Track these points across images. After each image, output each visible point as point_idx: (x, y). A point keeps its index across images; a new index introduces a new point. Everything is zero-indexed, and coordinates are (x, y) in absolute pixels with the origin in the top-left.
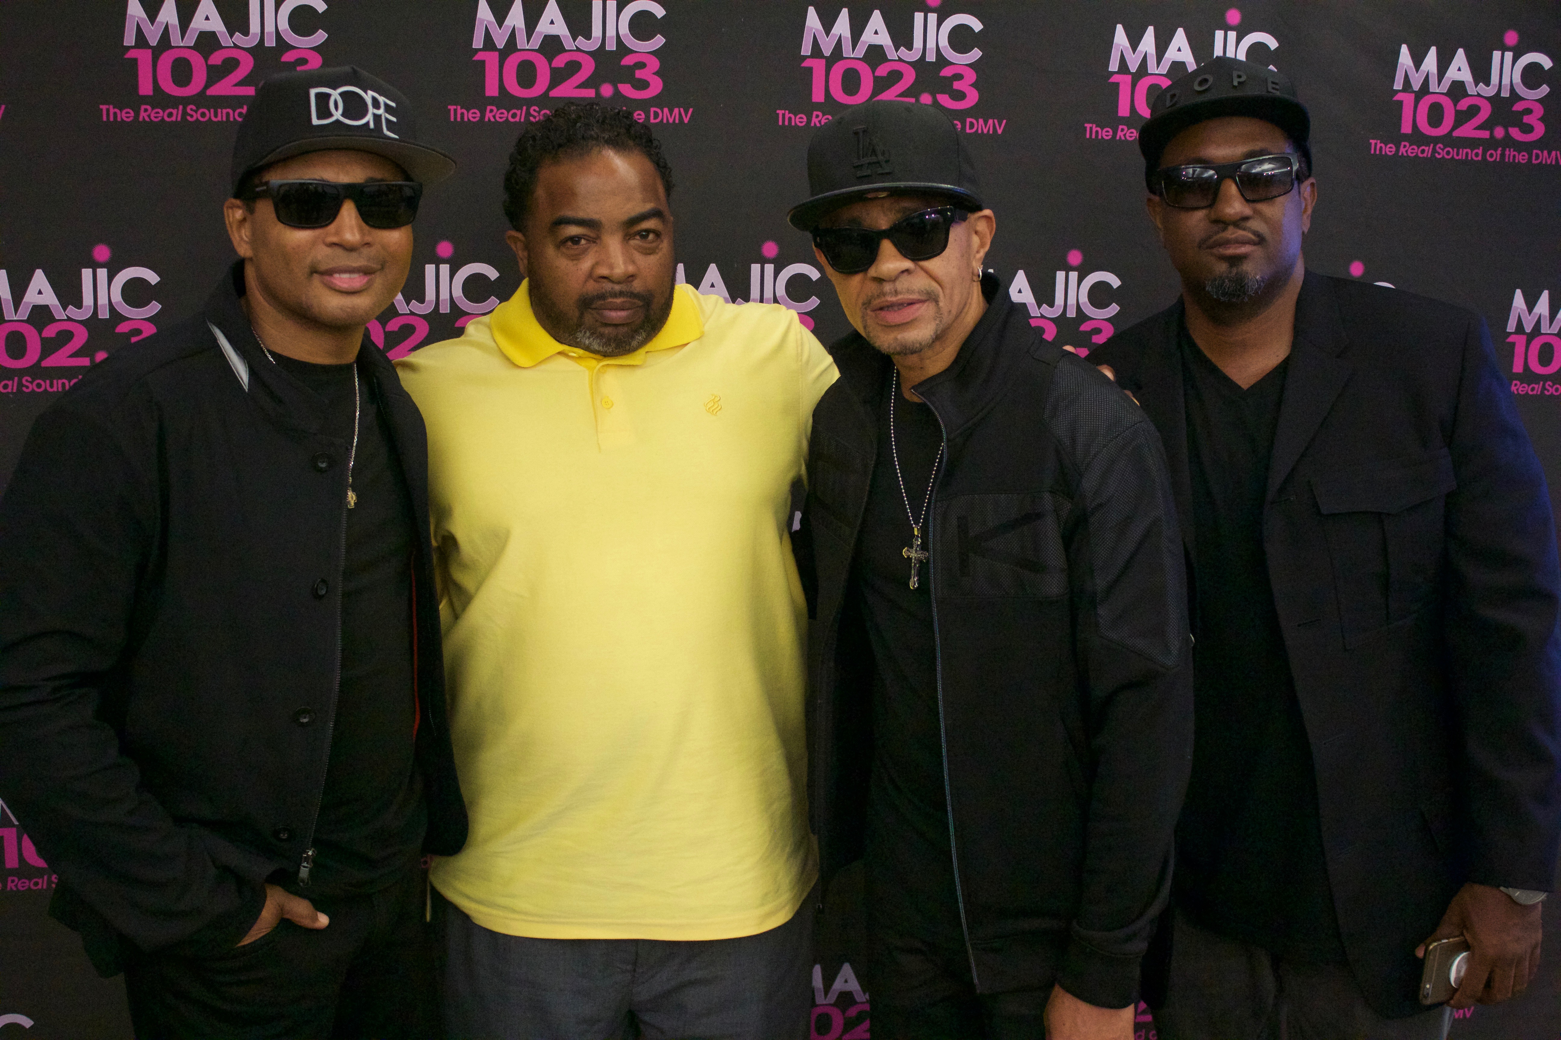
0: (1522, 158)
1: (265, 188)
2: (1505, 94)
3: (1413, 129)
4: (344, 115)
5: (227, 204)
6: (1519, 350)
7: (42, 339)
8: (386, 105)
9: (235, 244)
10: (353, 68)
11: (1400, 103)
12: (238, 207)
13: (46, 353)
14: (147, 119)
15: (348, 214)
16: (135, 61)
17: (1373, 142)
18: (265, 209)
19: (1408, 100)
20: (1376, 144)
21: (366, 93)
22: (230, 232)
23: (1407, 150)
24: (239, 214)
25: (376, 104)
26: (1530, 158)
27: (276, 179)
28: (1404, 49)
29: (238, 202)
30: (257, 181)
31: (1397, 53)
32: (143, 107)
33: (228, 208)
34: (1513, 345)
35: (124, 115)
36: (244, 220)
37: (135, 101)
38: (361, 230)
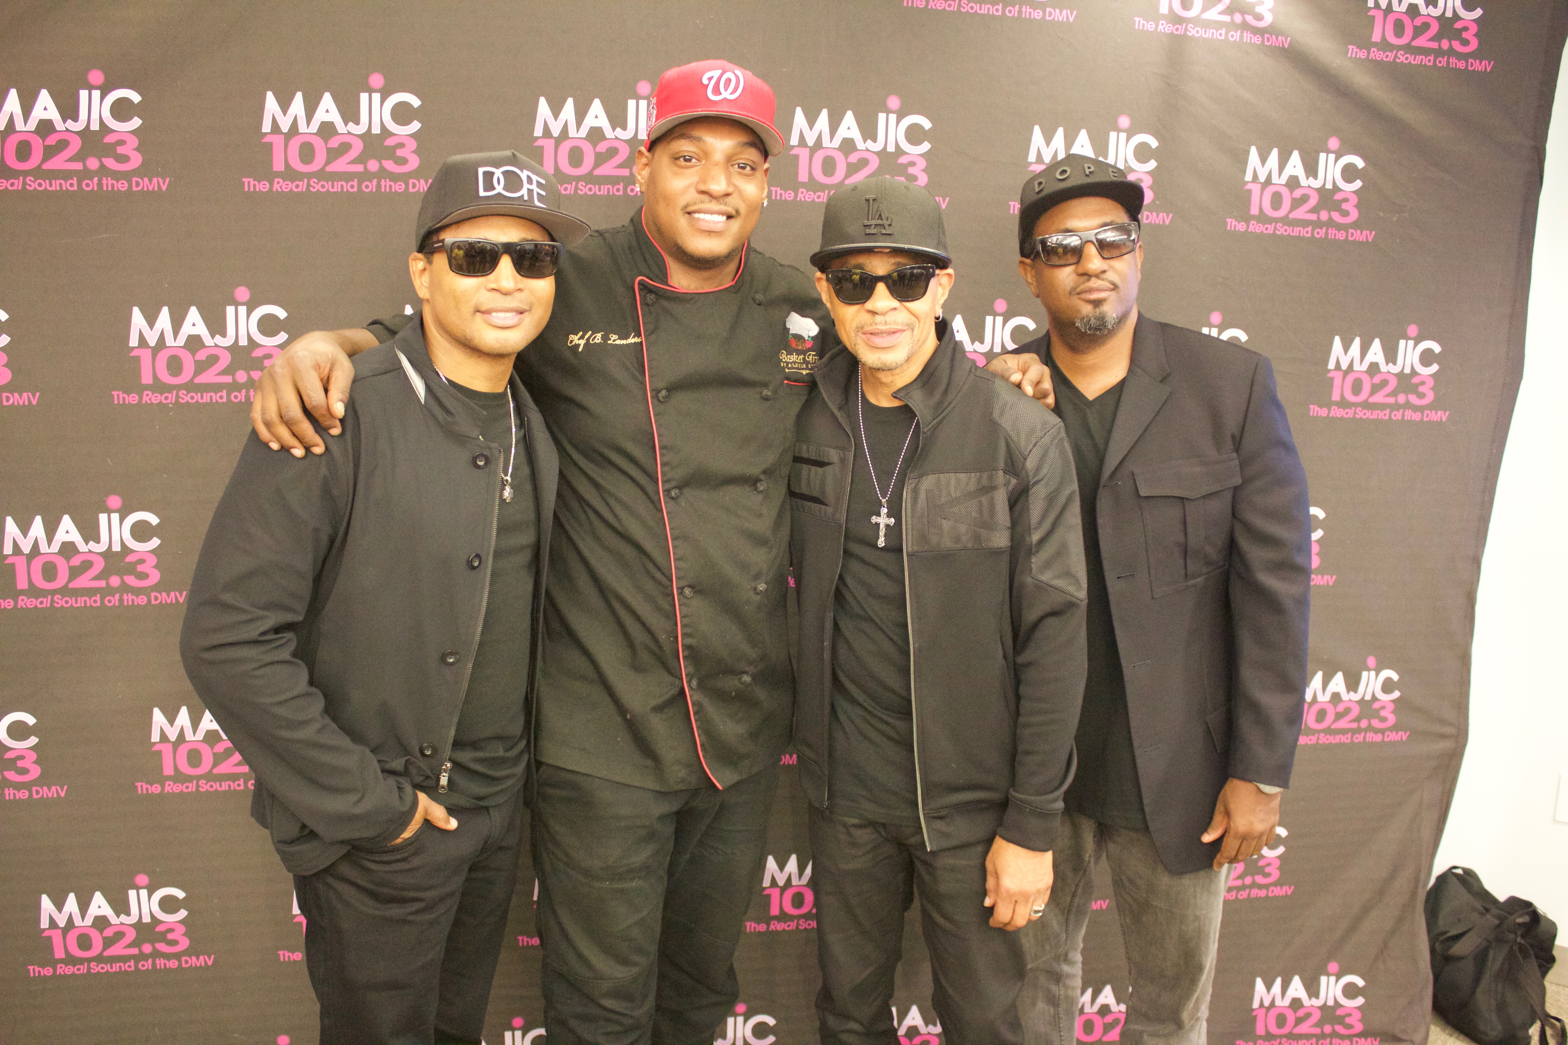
0: (1341, 236)
1: (441, 244)
2: (1329, 186)
3: (1260, 212)
4: (504, 189)
5: (411, 257)
6: (1337, 382)
7: (195, 361)
8: (538, 182)
9: (417, 287)
10: (513, 153)
11: (1250, 192)
12: (421, 260)
13: (197, 372)
14: (280, 190)
15: (506, 264)
16: (271, 144)
17: (1229, 220)
18: (441, 261)
19: (1256, 189)
20: (1231, 222)
21: (522, 172)
22: (413, 279)
23: (1255, 227)
24: (421, 265)
25: (530, 180)
26: (1347, 236)
27: (450, 237)
28: (1253, 151)
29: (420, 256)
30: (435, 239)
31: (1248, 152)
32: (276, 180)
33: (412, 260)
34: (1332, 379)
35: (261, 186)
36: (425, 269)
37: (270, 175)
38: (515, 279)
